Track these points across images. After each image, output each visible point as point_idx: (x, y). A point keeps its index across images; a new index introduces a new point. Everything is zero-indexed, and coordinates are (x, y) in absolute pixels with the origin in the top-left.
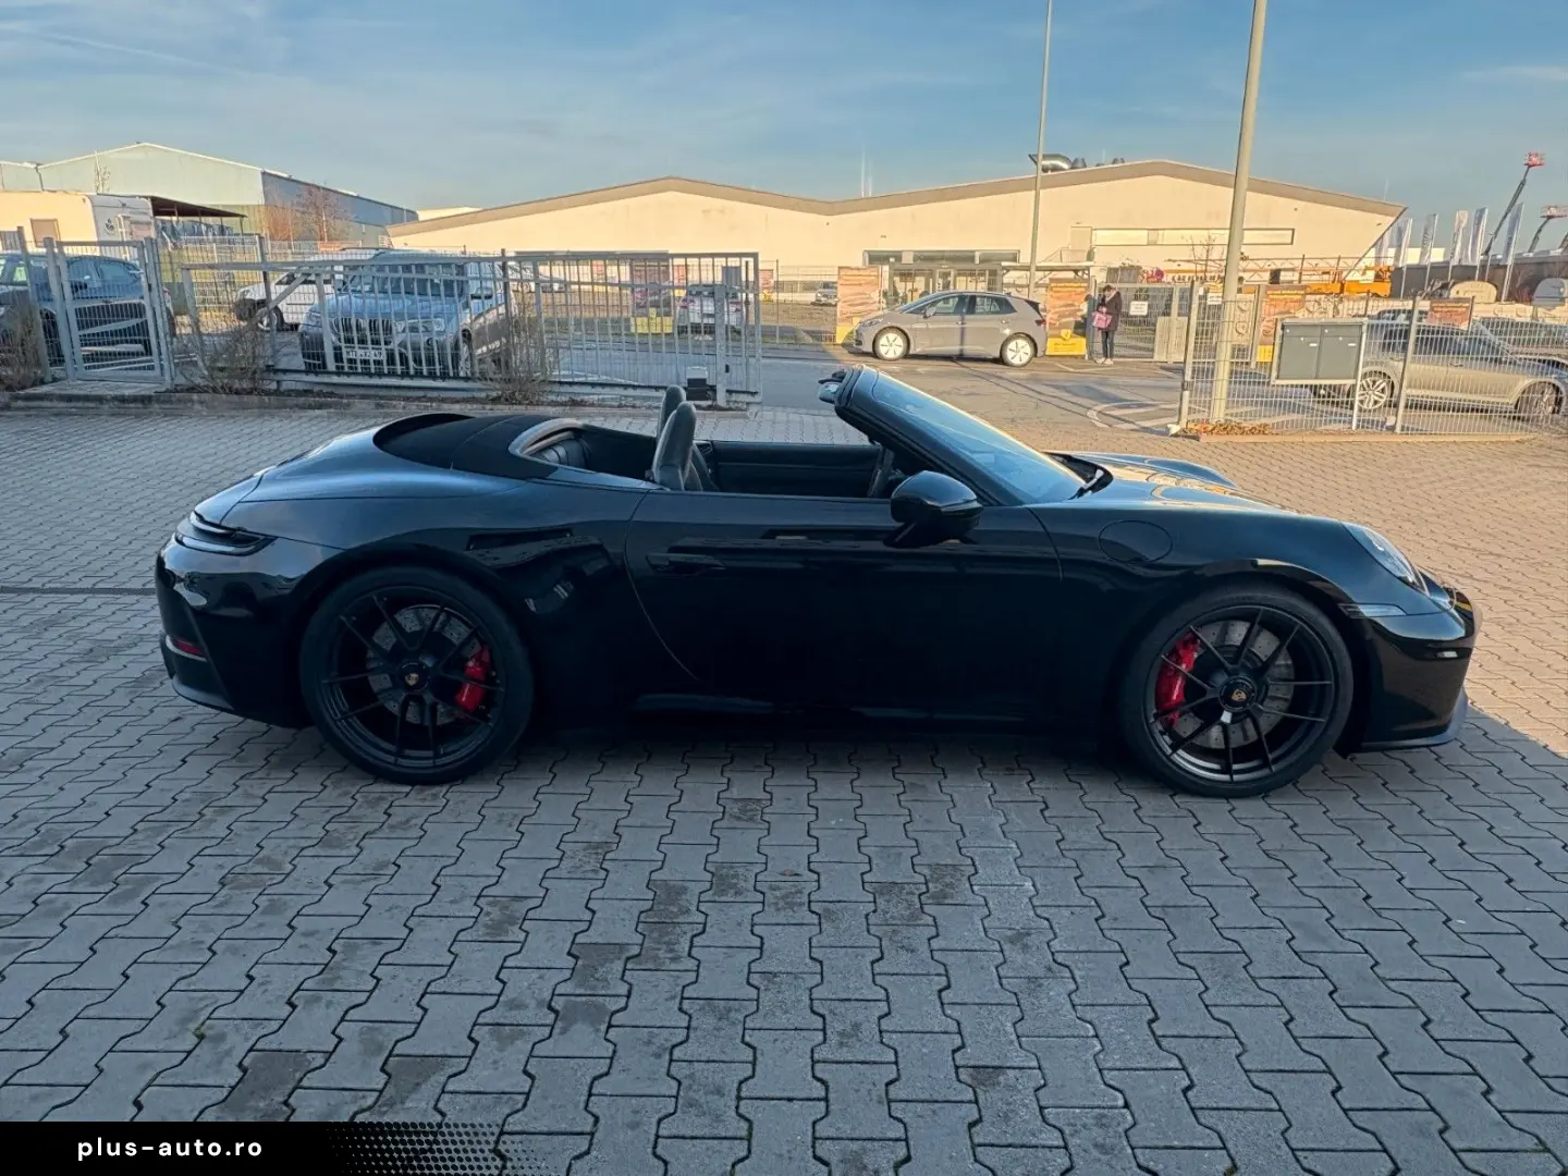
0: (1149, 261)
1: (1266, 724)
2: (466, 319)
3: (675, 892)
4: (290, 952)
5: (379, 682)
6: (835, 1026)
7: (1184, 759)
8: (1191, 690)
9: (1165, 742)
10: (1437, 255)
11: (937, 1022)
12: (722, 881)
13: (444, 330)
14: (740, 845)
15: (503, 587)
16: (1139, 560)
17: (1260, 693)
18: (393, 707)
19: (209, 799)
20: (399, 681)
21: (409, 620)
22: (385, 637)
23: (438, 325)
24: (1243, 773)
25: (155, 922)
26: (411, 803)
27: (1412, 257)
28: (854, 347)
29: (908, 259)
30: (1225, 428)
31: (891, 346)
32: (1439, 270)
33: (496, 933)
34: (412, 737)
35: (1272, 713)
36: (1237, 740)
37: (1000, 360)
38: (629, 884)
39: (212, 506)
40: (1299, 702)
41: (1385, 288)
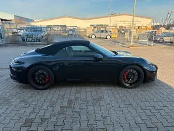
0: (124, 26)
1: (135, 80)
2: (42, 34)
3: (71, 100)
4: (29, 109)
5: (37, 79)
6: (89, 113)
7: (126, 84)
8: (127, 77)
9: (124, 83)
10: (158, 24)
11: (100, 113)
12: (76, 99)
13: (39, 36)
14: (78, 95)
15: (51, 67)
16: (121, 63)
17: (134, 77)
18: (38, 82)
19: (17, 93)
20: (39, 78)
21: (40, 71)
22: (37, 73)
23: (39, 35)
24: (133, 86)
25: (13, 106)
26: (41, 92)
27: (155, 24)
28: (89, 37)
29: (95, 26)
30: (132, 46)
31: (93, 37)
32: (158, 26)
33: (52, 106)
34: (41, 85)
35: (135, 79)
36: (132, 82)
37: (106, 38)
38: (66, 100)
39: (16, 59)
40: (138, 78)
41: (152, 28)
